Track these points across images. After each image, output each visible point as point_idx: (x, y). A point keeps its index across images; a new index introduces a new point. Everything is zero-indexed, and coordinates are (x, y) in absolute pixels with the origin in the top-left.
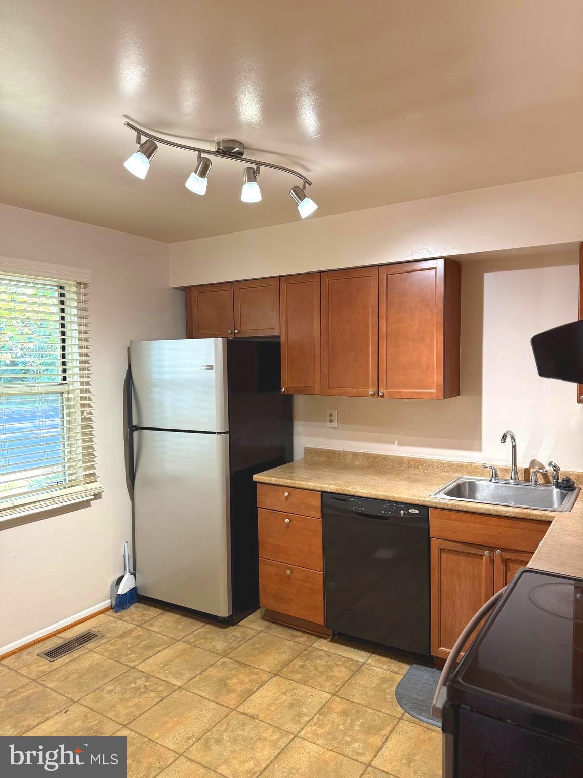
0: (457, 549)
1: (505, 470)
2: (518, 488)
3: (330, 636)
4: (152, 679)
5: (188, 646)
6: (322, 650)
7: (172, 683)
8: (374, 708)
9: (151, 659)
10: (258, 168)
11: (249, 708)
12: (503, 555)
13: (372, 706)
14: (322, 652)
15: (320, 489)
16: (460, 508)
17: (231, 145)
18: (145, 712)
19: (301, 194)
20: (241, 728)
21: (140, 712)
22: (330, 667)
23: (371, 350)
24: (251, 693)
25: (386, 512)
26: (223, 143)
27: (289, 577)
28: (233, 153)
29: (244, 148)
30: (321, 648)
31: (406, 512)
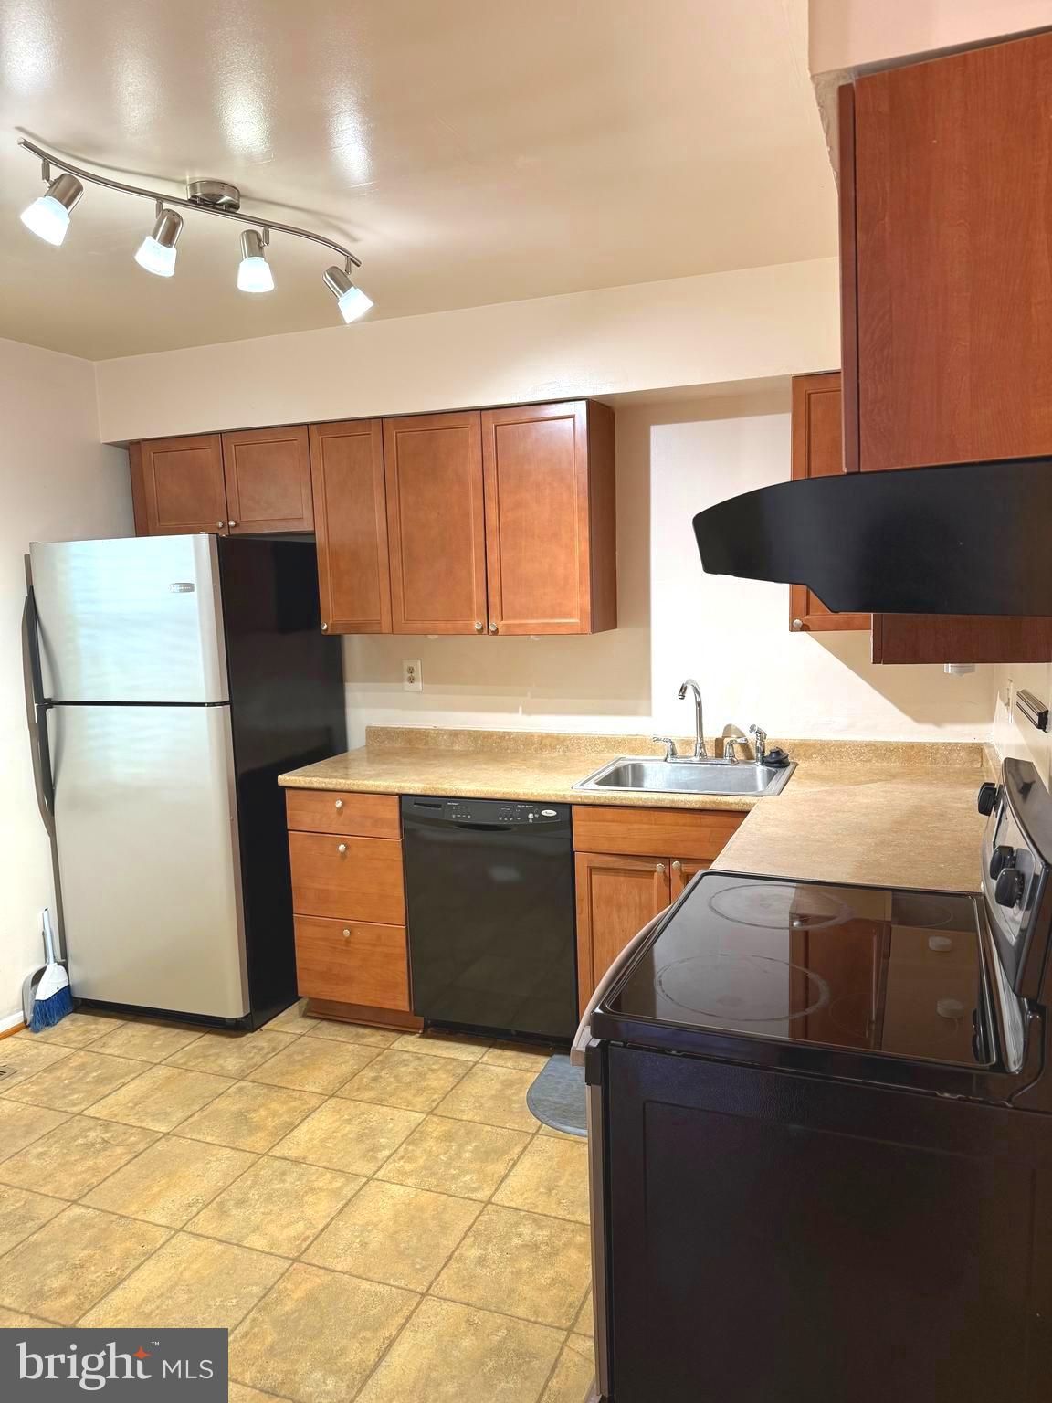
0: (616, 866)
1: (687, 743)
2: (705, 769)
3: (419, 1029)
4: (116, 1127)
5: (175, 1071)
6: (407, 1052)
7: (151, 1128)
8: (494, 1124)
9: (109, 1097)
10: (266, 233)
11: (290, 1149)
12: (683, 869)
13: (490, 1122)
14: (407, 1055)
15: (397, 791)
16: (618, 802)
17: (216, 190)
18: (109, 1176)
19: (341, 279)
20: (279, 1179)
21: (100, 1178)
22: (422, 1075)
23: (475, 555)
24: (292, 1127)
25: (506, 819)
26: (201, 185)
27: (348, 942)
28: (220, 204)
29: (240, 196)
30: (405, 1049)
31: (537, 816)
